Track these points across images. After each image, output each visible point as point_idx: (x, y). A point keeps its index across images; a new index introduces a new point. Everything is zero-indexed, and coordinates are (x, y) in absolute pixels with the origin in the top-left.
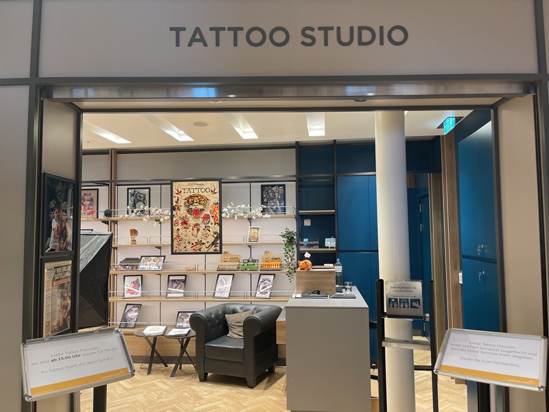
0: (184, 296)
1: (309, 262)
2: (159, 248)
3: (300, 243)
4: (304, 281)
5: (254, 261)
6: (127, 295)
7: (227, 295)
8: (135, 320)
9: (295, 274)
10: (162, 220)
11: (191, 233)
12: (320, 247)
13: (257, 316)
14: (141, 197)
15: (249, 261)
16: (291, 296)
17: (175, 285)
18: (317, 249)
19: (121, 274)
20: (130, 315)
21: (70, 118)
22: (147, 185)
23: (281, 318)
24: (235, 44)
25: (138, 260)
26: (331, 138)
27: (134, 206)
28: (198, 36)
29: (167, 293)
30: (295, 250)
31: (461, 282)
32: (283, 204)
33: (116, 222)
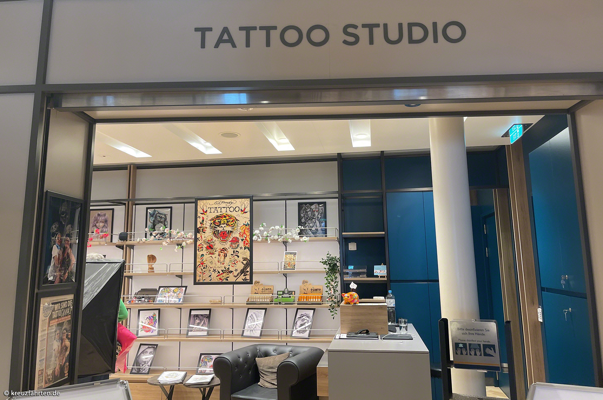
0: (208, 334)
1: (356, 295)
2: (180, 277)
3: (344, 271)
4: (350, 317)
5: (290, 293)
6: (142, 333)
7: (258, 334)
8: (149, 364)
9: (338, 309)
10: (184, 244)
11: (216, 260)
12: (368, 276)
13: (293, 360)
14: (161, 218)
15: (284, 293)
16: (333, 336)
17: (197, 321)
18: (364, 278)
19: (135, 307)
20: (144, 357)
21: (81, 130)
22: (169, 204)
23: (323, 364)
24: (268, 44)
25: (155, 291)
26: (379, 149)
27: (154, 228)
28: (226, 37)
29: (188, 331)
30: (339, 279)
31: (541, 320)
32: (323, 224)
33: (132, 247)
